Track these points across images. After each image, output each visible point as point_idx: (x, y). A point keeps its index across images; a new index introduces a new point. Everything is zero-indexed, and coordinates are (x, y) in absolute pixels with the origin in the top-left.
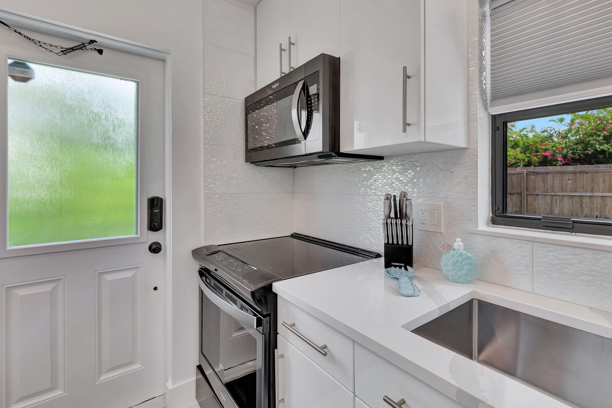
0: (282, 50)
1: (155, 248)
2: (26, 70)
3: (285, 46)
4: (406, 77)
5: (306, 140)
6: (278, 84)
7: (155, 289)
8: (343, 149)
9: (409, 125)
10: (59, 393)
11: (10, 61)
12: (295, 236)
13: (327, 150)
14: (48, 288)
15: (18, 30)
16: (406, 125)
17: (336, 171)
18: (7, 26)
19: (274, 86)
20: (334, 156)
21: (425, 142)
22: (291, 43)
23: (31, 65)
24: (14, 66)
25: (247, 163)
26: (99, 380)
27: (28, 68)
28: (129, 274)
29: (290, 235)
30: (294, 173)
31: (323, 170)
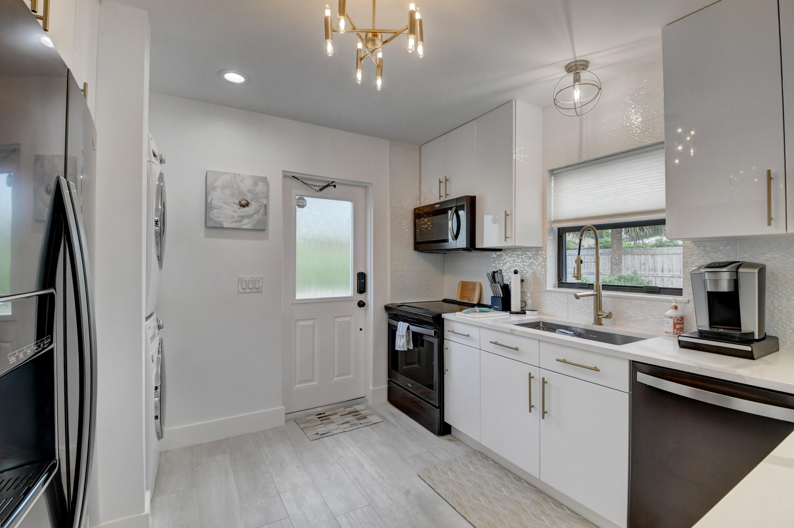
0: (440, 182)
1: (361, 304)
2: (303, 201)
3: (443, 180)
4: (506, 215)
5: (457, 240)
6: (439, 206)
7: (361, 329)
8: (478, 246)
9: (508, 237)
10: (315, 383)
11: (297, 197)
12: (445, 301)
13: (469, 246)
14: (311, 322)
15: (303, 181)
16: (506, 237)
17: (474, 256)
18: (299, 180)
19: (437, 206)
20: (473, 250)
21: (515, 246)
22: (447, 180)
23: (305, 198)
24: (299, 200)
25: (415, 251)
26: (333, 380)
27: (304, 200)
28: (348, 319)
29: (442, 300)
30: (444, 256)
31: (465, 255)
